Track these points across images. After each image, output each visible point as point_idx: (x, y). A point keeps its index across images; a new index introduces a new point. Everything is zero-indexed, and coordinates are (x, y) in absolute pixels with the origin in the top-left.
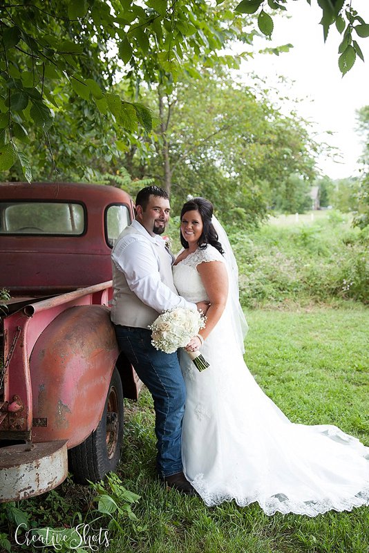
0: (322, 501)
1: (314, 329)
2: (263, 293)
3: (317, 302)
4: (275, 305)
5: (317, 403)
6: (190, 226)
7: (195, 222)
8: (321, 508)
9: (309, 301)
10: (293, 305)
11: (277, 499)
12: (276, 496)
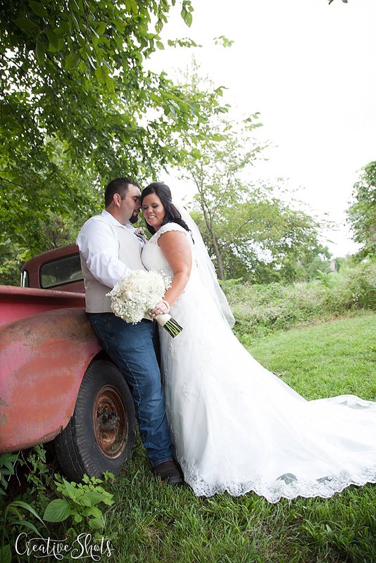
0: (338, 475)
1: (335, 332)
2: (295, 317)
3: (337, 316)
4: (304, 324)
5: (337, 381)
6: (151, 210)
7: (155, 206)
8: (337, 485)
9: (331, 316)
10: (319, 322)
11: (283, 481)
12: (283, 478)
